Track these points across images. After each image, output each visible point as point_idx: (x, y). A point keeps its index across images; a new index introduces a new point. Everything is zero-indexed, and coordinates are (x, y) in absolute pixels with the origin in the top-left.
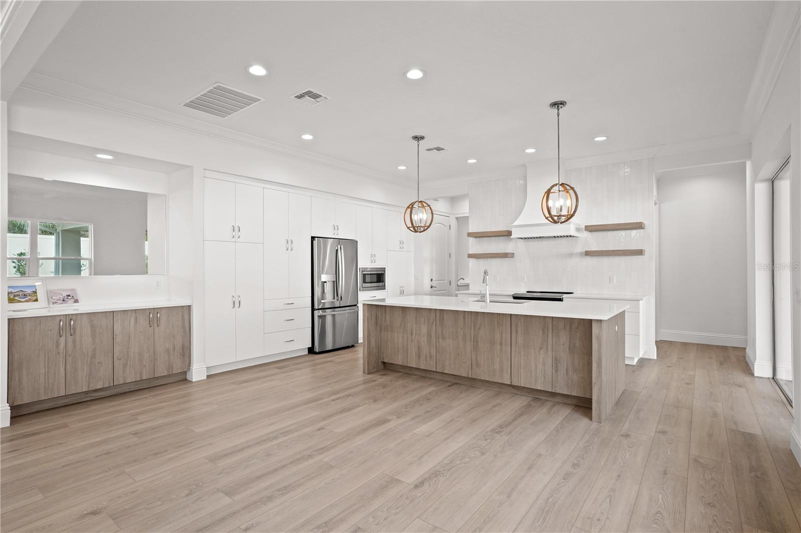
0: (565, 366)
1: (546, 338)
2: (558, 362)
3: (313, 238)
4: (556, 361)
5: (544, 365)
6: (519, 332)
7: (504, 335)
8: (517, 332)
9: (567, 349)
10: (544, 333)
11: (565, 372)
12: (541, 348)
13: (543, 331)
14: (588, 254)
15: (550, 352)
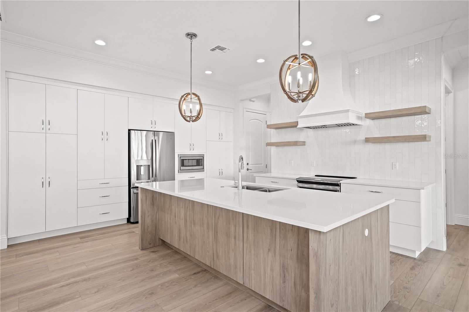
0: (293, 278)
1: (274, 239)
2: (285, 270)
3: (129, 130)
4: (284, 268)
5: (272, 270)
6: (250, 226)
7: (237, 228)
8: (248, 227)
9: (295, 257)
10: (272, 232)
11: (293, 285)
12: (269, 250)
13: (271, 229)
14: (368, 140)
15: (278, 257)
